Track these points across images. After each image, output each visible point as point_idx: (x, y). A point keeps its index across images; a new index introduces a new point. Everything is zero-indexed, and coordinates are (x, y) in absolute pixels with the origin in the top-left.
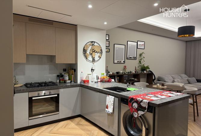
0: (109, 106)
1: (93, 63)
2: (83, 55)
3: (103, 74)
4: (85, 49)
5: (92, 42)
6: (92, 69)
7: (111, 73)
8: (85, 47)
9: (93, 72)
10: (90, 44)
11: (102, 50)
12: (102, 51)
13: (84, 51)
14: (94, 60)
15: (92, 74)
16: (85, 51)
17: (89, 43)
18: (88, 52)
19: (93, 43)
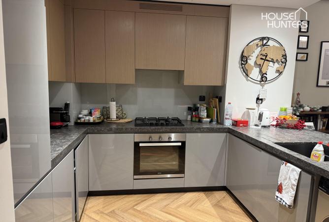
0: (284, 188)
1: (262, 86)
2: (239, 67)
3: (285, 110)
4: (245, 54)
5: (263, 39)
6: (258, 99)
7: (307, 109)
8: (245, 51)
9: (261, 105)
10: (257, 45)
11: (286, 55)
12: (286, 59)
13: (242, 60)
14: (263, 79)
15: (257, 108)
16: (244, 59)
17: (255, 42)
18: (251, 62)
19: (265, 41)
